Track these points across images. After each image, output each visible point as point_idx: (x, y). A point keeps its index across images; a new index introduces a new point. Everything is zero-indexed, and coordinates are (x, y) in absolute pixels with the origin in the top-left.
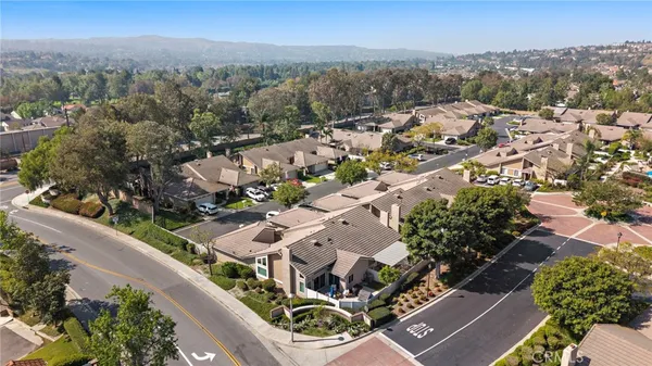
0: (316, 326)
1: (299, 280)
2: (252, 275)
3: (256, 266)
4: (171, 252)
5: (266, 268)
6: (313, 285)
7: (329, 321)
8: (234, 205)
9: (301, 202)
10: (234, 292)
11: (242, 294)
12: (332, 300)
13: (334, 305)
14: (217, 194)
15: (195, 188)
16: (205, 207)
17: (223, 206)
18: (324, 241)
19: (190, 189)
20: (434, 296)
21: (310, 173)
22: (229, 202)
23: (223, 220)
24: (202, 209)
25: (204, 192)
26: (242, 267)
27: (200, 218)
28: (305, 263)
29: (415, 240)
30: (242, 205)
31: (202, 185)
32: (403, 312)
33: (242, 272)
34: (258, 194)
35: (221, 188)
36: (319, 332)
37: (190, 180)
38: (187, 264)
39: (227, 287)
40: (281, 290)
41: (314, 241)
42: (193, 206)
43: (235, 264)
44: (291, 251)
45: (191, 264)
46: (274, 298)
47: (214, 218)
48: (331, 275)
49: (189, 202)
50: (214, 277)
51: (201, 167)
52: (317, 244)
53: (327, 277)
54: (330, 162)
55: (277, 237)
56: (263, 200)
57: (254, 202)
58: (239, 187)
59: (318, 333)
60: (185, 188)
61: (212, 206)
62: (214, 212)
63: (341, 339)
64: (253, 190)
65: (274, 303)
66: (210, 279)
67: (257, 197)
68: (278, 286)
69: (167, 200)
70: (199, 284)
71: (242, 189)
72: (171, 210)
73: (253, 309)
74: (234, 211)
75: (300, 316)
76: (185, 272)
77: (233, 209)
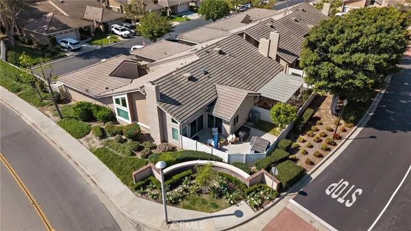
0: (200, 192)
1: (170, 125)
2: (111, 118)
3: (115, 107)
4: (19, 90)
5: (127, 109)
6: (189, 131)
7: (216, 184)
8: (99, 41)
9: (167, 36)
10: (88, 140)
11: (98, 144)
12: (216, 153)
13: (221, 160)
14: (81, 30)
15: (55, 22)
16: (67, 43)
17: (87, 42)
18: (198, 74)
19: (51, 24)
20: (340, 138)
21: (173, 14)
22: (94, 39)
23: (87, 55)
24: (63, 44)
25: (65, 27)
26: (98, 108)
27: (62, 54)
28: (178, 104)
29: (325, 68)
30: (108, 41)
31: (64, 21)
32: (312, 164)
33: (98, 114)
34: (123, 30)
35: (84, 24)
36: (204, 202)
37: (50, 15)
38: (35, 105)
39: (79, 135)
40: (148, 137)
41: (188, 75)
42: (54, 41)
43: (89, 104)
44: (157, 88)
45: (40, 105)
46: (140, 149)
47: (77, 54)
48: (211, 117)
49: (49, 37)
50: (64, 120)
51: (65, 4)
52: (191, 79)
53: (206, 120)
54: (191, 4)
55: (142, 71)
56: (128, 37)
57: (120, 38)
58: (104, 24)
59: (204, 206)
60: (45, 23)
61: (74, 41)
62: (76, 47)
63: (239, 214)
64: (118, 26)
65: (139, 155)
66: (59, 123)
67: (123, 33)
68: (144, 131)
69: (28, 37)
70: (45, 131)
71: (107, 26)
72: (33, 47)
73: (111, 167)
74: (99, 47)
75: (175, 177)
76: (31, 115)
77: (98, 45)
